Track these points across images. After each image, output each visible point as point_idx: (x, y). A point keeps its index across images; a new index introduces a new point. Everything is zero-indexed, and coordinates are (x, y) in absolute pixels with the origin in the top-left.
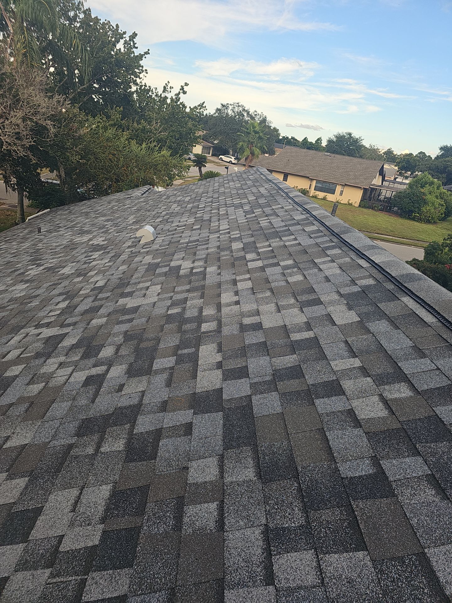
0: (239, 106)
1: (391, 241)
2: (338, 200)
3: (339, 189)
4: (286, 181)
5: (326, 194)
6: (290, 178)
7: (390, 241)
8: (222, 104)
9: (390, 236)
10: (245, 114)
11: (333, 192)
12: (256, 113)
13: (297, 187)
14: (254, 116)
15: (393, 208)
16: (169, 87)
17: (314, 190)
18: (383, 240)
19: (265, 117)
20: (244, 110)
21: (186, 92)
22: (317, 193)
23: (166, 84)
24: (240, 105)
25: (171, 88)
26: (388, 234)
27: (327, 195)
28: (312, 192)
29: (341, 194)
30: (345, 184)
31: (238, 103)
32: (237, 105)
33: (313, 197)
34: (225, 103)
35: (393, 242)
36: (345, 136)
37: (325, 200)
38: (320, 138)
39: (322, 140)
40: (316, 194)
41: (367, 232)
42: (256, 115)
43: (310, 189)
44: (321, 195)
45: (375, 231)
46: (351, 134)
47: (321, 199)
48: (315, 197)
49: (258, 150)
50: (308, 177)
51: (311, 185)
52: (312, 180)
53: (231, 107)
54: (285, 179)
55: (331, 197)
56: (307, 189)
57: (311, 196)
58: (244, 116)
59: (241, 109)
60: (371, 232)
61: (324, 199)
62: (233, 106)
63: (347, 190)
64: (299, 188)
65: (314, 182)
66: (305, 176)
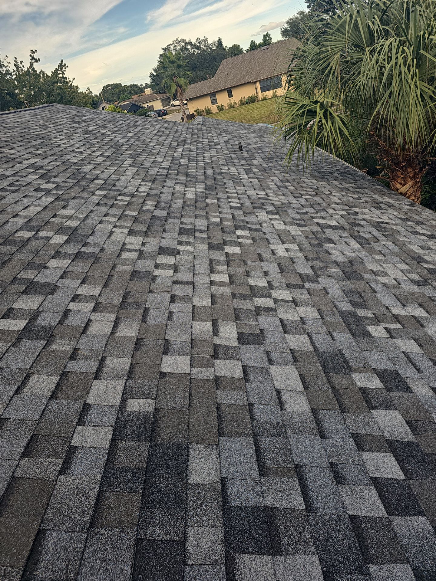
0: (179, 42)
3: (284, 79)
4: (233, 97)
5: (274, 91)
6: (234, 92)
8: (163, 49)
10: (189, 47)
11: (279, 85)
12: (199, 41)
13: (244, 97)
14: (198, 45)
16: (19, 63)
17: (261, 92)
19: (219, 39)
20: (187, 43)
21: (39, 59)
22: (266, 93)
23: (15, 61)
24: (179, 40)
25: (21, 62)
28: (261, 95)
31: (177, 40)
32: (177, 42)
33: (263, 100)
34: (165, 46)
36: (296, 18)
38: (267, 34)
39: (270, 35)
40: (264, 95)
42: (200, 42)
43: (257, 93)
44: (269, 94)
46: (304, 13)
47: (272, 98)
48: (265, 99)
50: (250, 83)
51: (256, 89)
52: (255, 83)
53: (172, 47)
54: (230, 95)
55: (279, 92)
56: (254, 94)
57: (261, 99)
58: (188, 49)
59: (183, 44)
61: (275, 96)
62: (173, 45)
64: (246, 97)
65: (258, 84)
66: (246, 82)
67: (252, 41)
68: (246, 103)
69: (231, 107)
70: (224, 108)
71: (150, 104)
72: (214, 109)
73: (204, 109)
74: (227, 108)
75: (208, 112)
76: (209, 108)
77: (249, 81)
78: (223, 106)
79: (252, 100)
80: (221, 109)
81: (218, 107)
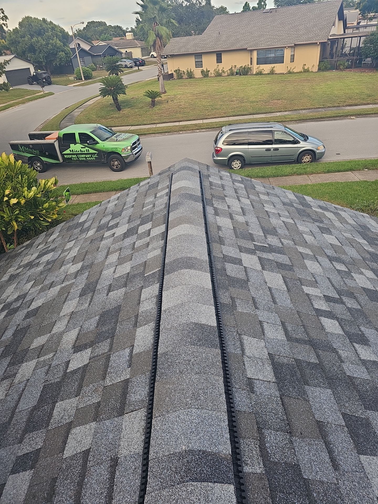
1: (372, 114)
2: (289, 69)
3: (287, 54)
4: (222, 63)
5: (273, 65)
6: (224, 57)
7: (370, 114)
9: (368, 104)
11: (280, 60)
13: (235, 66)
15: (364, 61)
17: (257, 65)
18: (359, 115)
22: (262, 67)
26: (365, 102)
27: (274, 67)
28: (255, 68)
29: (292, 60)
30: (295, 45)
33: (257, 74)
35: (375, 114)
37: (273, 74)
40: (260, 69)
41: (334, 107)
43: (251, 64)
44: (266, 68)
45: (345, 102)
47: (268, 74)
48: (260, 73)
49: (165, 28)
50: (245, 49)
51: (251, 58)
52: (251, 51)
54: (219, 60)
55: (279, 68)
56: (248, 65)
57: (254, 73)
60: (339, 106)
61: (272, 72)
63: (299, 53)
64: (238, 66)
65: (255, 53)
66: (241, 48)
67: (247, 3)
68: (237, 74)
69: (218, 75)
70: (210, 75)
71: (129, 50)
72: (197, 73)
73: (185, 71)
74: (213, 75)
75: (190, 75)
76: (192, 71)
77: (245, 47)
78: (209, 71)
79: (245, 72)
80: (205, 74)
81: (202, 72)
